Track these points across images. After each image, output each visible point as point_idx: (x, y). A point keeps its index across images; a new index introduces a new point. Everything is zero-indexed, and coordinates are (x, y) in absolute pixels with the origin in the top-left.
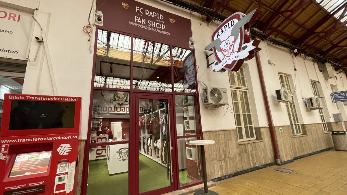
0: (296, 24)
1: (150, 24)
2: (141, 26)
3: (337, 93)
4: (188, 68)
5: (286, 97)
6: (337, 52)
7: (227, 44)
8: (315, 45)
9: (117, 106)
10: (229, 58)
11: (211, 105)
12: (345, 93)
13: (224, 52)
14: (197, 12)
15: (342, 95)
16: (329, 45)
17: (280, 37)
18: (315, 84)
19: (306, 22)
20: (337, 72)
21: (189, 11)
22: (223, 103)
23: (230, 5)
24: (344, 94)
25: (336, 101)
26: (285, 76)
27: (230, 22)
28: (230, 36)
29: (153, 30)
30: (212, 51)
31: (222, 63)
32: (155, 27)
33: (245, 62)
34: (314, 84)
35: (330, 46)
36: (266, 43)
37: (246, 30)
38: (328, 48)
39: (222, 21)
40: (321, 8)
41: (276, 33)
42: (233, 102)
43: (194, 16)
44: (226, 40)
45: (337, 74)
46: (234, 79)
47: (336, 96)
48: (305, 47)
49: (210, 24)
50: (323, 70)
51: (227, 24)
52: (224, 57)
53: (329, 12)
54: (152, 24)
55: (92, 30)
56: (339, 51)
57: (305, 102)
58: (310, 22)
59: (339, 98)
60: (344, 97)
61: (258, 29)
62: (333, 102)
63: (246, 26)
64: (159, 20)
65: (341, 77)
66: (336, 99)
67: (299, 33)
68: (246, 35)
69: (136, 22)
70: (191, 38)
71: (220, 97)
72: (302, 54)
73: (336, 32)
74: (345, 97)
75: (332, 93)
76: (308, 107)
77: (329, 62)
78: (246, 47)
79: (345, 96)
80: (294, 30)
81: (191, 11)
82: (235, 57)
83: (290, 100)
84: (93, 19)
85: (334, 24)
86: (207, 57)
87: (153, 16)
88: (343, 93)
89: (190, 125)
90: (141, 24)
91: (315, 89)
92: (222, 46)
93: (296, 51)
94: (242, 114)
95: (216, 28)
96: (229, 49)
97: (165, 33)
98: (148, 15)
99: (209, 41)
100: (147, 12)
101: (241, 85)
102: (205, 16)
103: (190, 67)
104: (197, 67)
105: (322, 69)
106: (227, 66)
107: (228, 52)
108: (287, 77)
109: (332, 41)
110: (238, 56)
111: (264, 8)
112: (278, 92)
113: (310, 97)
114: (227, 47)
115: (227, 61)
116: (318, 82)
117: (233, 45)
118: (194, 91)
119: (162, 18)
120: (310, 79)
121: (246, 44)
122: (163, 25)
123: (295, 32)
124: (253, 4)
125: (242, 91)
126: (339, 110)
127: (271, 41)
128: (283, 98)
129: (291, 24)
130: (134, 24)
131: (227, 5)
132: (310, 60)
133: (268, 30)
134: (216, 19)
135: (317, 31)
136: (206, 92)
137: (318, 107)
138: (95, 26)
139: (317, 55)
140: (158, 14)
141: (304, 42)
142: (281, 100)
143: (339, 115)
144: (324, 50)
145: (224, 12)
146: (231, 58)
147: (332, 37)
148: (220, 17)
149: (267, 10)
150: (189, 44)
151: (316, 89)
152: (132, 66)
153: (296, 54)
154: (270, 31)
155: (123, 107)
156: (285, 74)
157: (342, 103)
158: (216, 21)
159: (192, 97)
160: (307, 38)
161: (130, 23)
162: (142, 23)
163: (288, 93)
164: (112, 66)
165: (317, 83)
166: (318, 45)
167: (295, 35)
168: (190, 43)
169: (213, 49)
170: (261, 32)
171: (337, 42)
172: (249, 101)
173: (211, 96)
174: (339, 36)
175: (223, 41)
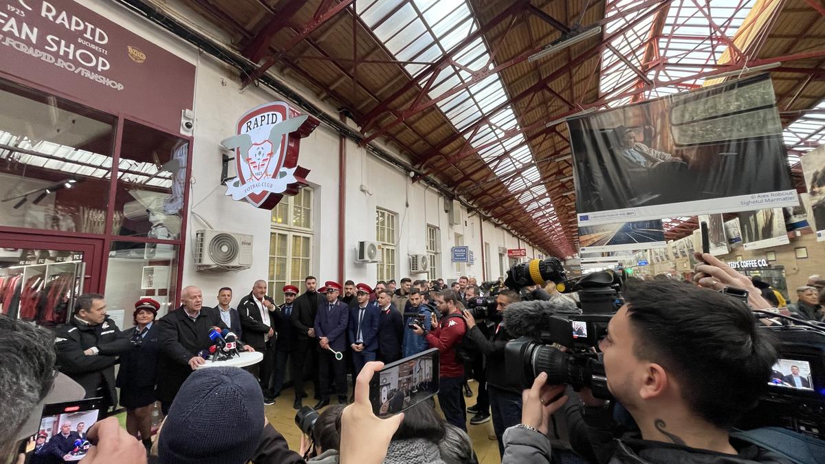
0: (415, 132)
1: (52, 47)
2: (18, 46)
3: (458, 249)
8: (444, 170)
10: (259, 182)
11: (209, 268)
13: (252, 167)
15: (462, 252)
16: (460, 174)
17: (392, 145)
18: (433, 231)
19: (429, 133)
20: (470, 214)
22: (237, 265)
25: (455, 260)
26: (389, 215)
27: (271, 113)
28: (267, 141)
29: (61, 63)
30: (234, 153)
31: (245, 186)
32: (71, 57)
36: (364, 151)
38: (460, 177)
41: (385, 138)
43: (206, 60)
44: (260, 144)
45: (469, 217)
46: (287, 210)
47: (456, 252)
49: (248, 89)
51: (266, 114)
52: (251, 176)
54: (63, 48)
56: (472, 186)
57: (410, 259)
58: (434, 134)
59: (458, 256)
60: (464, 255)
61: (355, 122)
62: (453, 261)
64: (93, 42)
65: (473, 223)
66: (455, 256)
67: (419, 146)
70: (187, 111)
71: (233, 253)
72: (421, 181)
73: (465, 160)
75: (454, 247)
76: (412, 269)
77: (459, 200)
78: (283, 174)
79: (465, 253)
80: (412, 140)
82: (267, 184)
83: (378, 260)
86: (226, 160)
87: (70, 26)
88: (463, 249)
90: (19, 39)
91: (433, 239)
92: (252, 152)
96: (260, 165)
97: (109, 82)
98: (51, 19)
99: (232, 130)
100: (49, 10)
101: (300, 223)
102: (236, 70)
104: (192, 179)
105: (448, 209)
106: (252, 196)
107: (259, 169)
108: (392, 216)
109: (463, 170)
110: (272, 186)
112: (362, 244)
114: (259, 159)
115: (254, 186)
116: (439, 228)
117: (268, 160)
119: (102, 38)
120: (427, 222)
121: (285, 169)
122: (101, 59)
123: (415, 142)
124: (344, 78)
125: (300, 237)
127: (372, 150)
128: (367, 257)
129: (407, 131)
132: (435, 192)
133: (371, 128)
134: (262, 83)
136: (202, 240)
137: (423, 270)
139: (444, 186)
140: (90, 26)
142: (364, 260)
144: (456, 180)
145: (287, 71)
146: (260, 184)
147: (463, 164)
148: (274, 81)
149: (369, 96)
150: (180, 124)
153: (414, 179)
154: (375, 131)
156: (389, 211)
158: (263, 86)
160: (431, 157)
162: (23, 37)
163: (377, 247)
165: (436, 230)
167: (415, 148)
168: (184, 121)
169: (237, 151)
170: (359, 129)
171: (469, 172)
172: (311, 257)
173: (210, 250)
174: (471, 165)
175: (254, 144)
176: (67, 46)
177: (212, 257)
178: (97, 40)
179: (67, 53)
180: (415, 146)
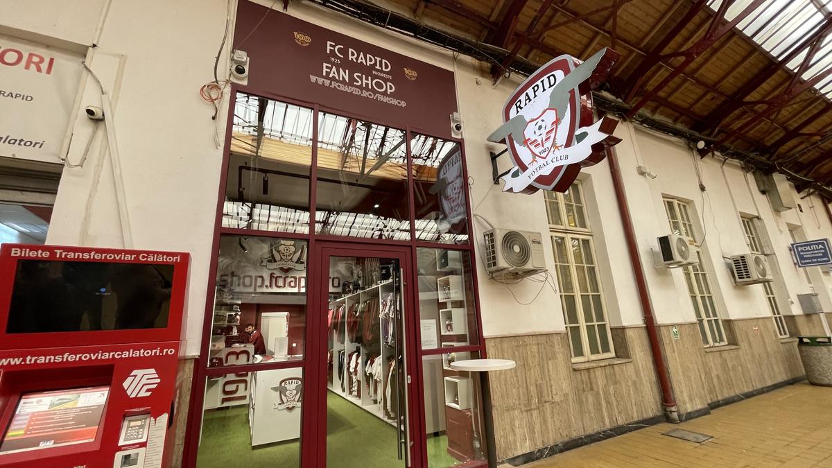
0: (699, 82)
1: (358, 82)
2: (339, 86)
3: (804, 245)
4: (449, 184)
5: (683, 254)
6: (798, 149)
7: (540, 128)
8: (747, 132)
9: (277, 273)
10: (546, 160)
11: (505, 271)
12: (823, 244)
13: (532, 147)
14: (470, 54)
15: (817, 250)
16: (778, 131)
17: (662, 113)
18: (750, 223)
19: (723, 78)
20: (802, 194)
21: (450, 53)
22: (532, 268)
23: (545, 40)
24: (821, 246)
25: (802, 264)
26: (679, 205)
27: (545, 78)
28: (547, 109)
29: (365, 94)
30: (505, 144)
31: (528, 172)
32: (370, 87)
33: (583, 170)
34: (748, 222)
35: (781, 134)
36: (631, 126)
37: (584, 97)
38: (777, 138)
39: (528, 77)
40: (756, 49)
41: (654, 104)
42: (556, 266)
43: (461, 64)
44: (538, 118)
45: (802, 198)
46: (558, 210)
47: (802, 251)
48: (722, 136)
49: (500, 83)
50: (767, 190)
52: (534, 158)
53: (773, 57)
54: (364, 81)
55: (222, 93)
56: (803, 146)
57: (729, 266)
58: (730, 79)
59: (808, 256)
60: (821, 254)
61: (613, 94)
62: (797, 266)
63: (584, 88)
64: (382, 71)
65: (813, 207)
66: (802, 258)
67: (706, 105)
68: (584, 108)
69: (327, 77)
70: (455, 113)
71: (525, 254)
72: (716, 153)
73: (792, 102)
74: (825, 255)
75: (792, 245)
76: (737, 277)
77: (782, 172)
78: (584, 135)
79: (823, 251)
80: (695, 97)
81: (455, 53)
82: (559, 158)
83: (694, 261)
84: (225, 68)
85: (788, 84)
86: (494, 157)
87: (366, 63)
88: (818, 244)
89: (455, 322)
90: (338, 81)
91: (752, 234)
92: (529, 133)
93: (701, 145)
94: (579, 294)
95: (512, 92)
96: (544, 140)
97: (395, 102)
98: (355, 60)
99: (497, 122)
100: (353, 54)
101: (575, 224)
102: (487, 65)
103: (452, 182)
104: (470, 181)
105: (767, 188)
106: (541, 180)
107: (543, 146)
108: (684, 206)
109: (785, 123)
110: (566, 157)
111: (625, 48)
112: (664, 242)
113: (742, 253)
114: (541, 134)
115: (540, 167)
116: (758, 218)
117: (554, 131)
118: (464, 237)
119: (387, 67)
120: (740, 209)
121: (584, 129)
122: (388, 83)
123: (697, 101)
124: (598, 38)
125: (578, 239)
126: (811, 285)
127: (642, 123)
128: (677, 257)
129: (687, 85)
130: (320, 81)
131: (538, 39)
132: (738, 166)
133: (634, 96)
134: (513, 71)
135: (748, 99)
136: (492, 241)
137: (760, 277)
138: (230, 84)
139: (752, 155)
140: (378, 59)
141: (720, 125)
142: (672, 261)
143: (813, 298)
144: (769, 144)
145: (531, 56)
146: (549, 161)
147: (785, 112)
148: (523, 66)
149: (631, 52)
150: (450, 129)
151: (754, 236)
152: (314, 178)
153: (703, 153)
154: (640, 99)
155: (292, 277)
156: (679, 199)
157: (819, 267)
158: (514, 76)
159: (457, 252)
160: (726, 115)
161: (313, 79)
162: (341, 79)
163: (688, 243)
164: (266, 179)
165: (755, 220)
166: (751, 132)
167: (698, 108)
168: (453, 125)
169: (509, 140)
170: (619, 100)
171: (796, 125)
172: (596, 264)
173: (503, 251)
174: (800, 112)
175: (530, 122)
176: (367, 79)
177: (506, 259)
178: (384, 69)
179: (367, 84)
180: (699, 105)
